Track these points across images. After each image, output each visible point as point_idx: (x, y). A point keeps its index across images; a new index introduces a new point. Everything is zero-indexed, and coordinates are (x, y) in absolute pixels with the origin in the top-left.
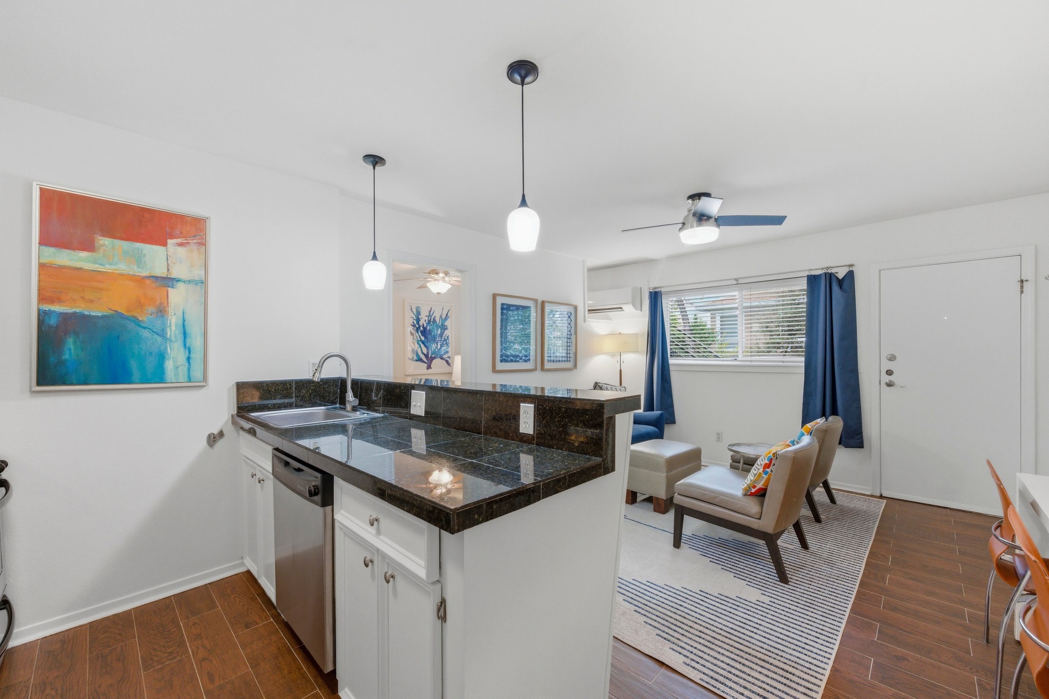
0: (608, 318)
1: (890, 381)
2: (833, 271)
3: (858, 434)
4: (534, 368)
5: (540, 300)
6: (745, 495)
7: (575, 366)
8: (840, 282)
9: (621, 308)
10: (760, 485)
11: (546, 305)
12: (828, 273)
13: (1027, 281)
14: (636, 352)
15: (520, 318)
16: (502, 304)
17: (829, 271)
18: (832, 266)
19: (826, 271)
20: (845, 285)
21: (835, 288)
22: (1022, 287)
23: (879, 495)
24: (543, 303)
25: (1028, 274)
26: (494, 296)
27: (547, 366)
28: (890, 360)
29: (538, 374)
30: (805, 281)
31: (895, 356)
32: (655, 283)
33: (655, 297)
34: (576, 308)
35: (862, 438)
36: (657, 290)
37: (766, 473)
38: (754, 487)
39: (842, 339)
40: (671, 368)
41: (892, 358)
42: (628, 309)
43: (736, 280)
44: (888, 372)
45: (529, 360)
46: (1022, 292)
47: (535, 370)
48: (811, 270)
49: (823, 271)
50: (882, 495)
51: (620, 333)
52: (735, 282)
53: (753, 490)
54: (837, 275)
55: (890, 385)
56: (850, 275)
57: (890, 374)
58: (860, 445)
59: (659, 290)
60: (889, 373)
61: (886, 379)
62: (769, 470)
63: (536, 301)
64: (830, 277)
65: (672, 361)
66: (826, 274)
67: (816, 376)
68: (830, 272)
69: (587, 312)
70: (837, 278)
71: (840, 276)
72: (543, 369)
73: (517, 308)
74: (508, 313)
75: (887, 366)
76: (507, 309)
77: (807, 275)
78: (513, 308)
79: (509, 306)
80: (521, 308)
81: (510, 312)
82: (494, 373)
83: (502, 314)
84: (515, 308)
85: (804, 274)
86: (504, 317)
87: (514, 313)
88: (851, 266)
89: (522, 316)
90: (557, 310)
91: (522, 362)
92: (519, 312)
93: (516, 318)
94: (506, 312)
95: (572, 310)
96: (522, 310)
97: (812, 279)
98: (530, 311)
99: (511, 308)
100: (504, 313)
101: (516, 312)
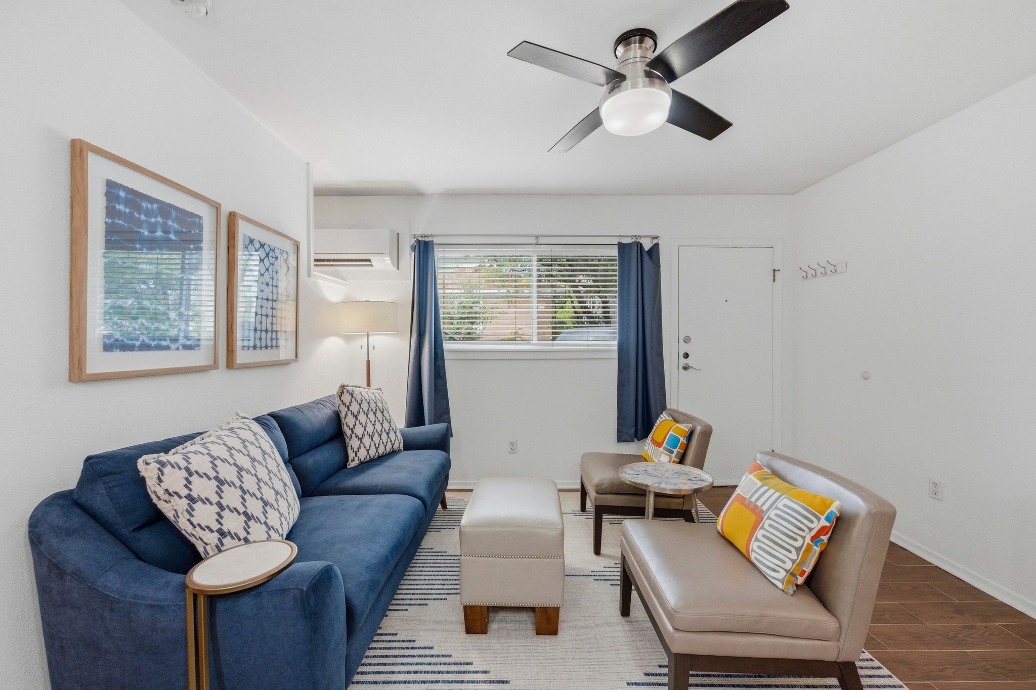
1: (687, 364)
2: (640, 241)
4: (209, 364)
5: (226, 209)
7: (295, 358)
8: (648, 254)
9: (369, 261)
11: (239, 224)
13: (779, 270)
15: (172, 237)
16: (110, 185)
17: (638, 240)
18: (640, 235)
19: (636, 240)
22: (774, 277)
24: (233, 218)
25: (778, 264)
26: (78, 149)
27: (240, 356)
28: (686, 342)
29: (221, 376)
30: (615, 248)
31: (690, 339)
32: (421, 229)
33: (423, 250)
34: (297, 246)
36: (427, 240)
40: (447, 356)
41: (687, 340)
43: (537, 237)
44: (685, 355)
45: (198, 344)
46: (774, 281)
47: (215, 366)
48: (620, 236)
49: (633, 240)
51: (368, 301)
52: (533, 241)
54: (644, 245)
55: (685, 368)
56: (656, 247)
57: (686, 357)
59: (430, 239)
61: (683, 361)
63: (217, 207)
64: (640, 247)
65: (447, 346)
66: (636, 243)
67: (629, 361)
69: (313, 263)
70: (644, 250)
71: (647, 247)
72: (230, 363)
73: (165, 209)
74: (131, 214)
75: (684, 348)
76: (127, 203)
77: (618, 242)
78: (149, 206)
79: (135, 198)
80: (174, 213)
81: (140, 214)
82: (71, 383)
83: (110, 212)
84: (155, 206)
85: (615, 241)
86: (121, 222)
87: (153, 220)
88: (656, 238)
89: (177, 233)
90: (263, 241)
91: (177, 349)
92: (170, 223)
93: (159, 234)
94: (127, 210)
95: (288, 247)
96: (177, 220)
97: (622, 247)
98: (200, 227)
99: (144, 205)
100: (120, 211)
101: (160, 219)
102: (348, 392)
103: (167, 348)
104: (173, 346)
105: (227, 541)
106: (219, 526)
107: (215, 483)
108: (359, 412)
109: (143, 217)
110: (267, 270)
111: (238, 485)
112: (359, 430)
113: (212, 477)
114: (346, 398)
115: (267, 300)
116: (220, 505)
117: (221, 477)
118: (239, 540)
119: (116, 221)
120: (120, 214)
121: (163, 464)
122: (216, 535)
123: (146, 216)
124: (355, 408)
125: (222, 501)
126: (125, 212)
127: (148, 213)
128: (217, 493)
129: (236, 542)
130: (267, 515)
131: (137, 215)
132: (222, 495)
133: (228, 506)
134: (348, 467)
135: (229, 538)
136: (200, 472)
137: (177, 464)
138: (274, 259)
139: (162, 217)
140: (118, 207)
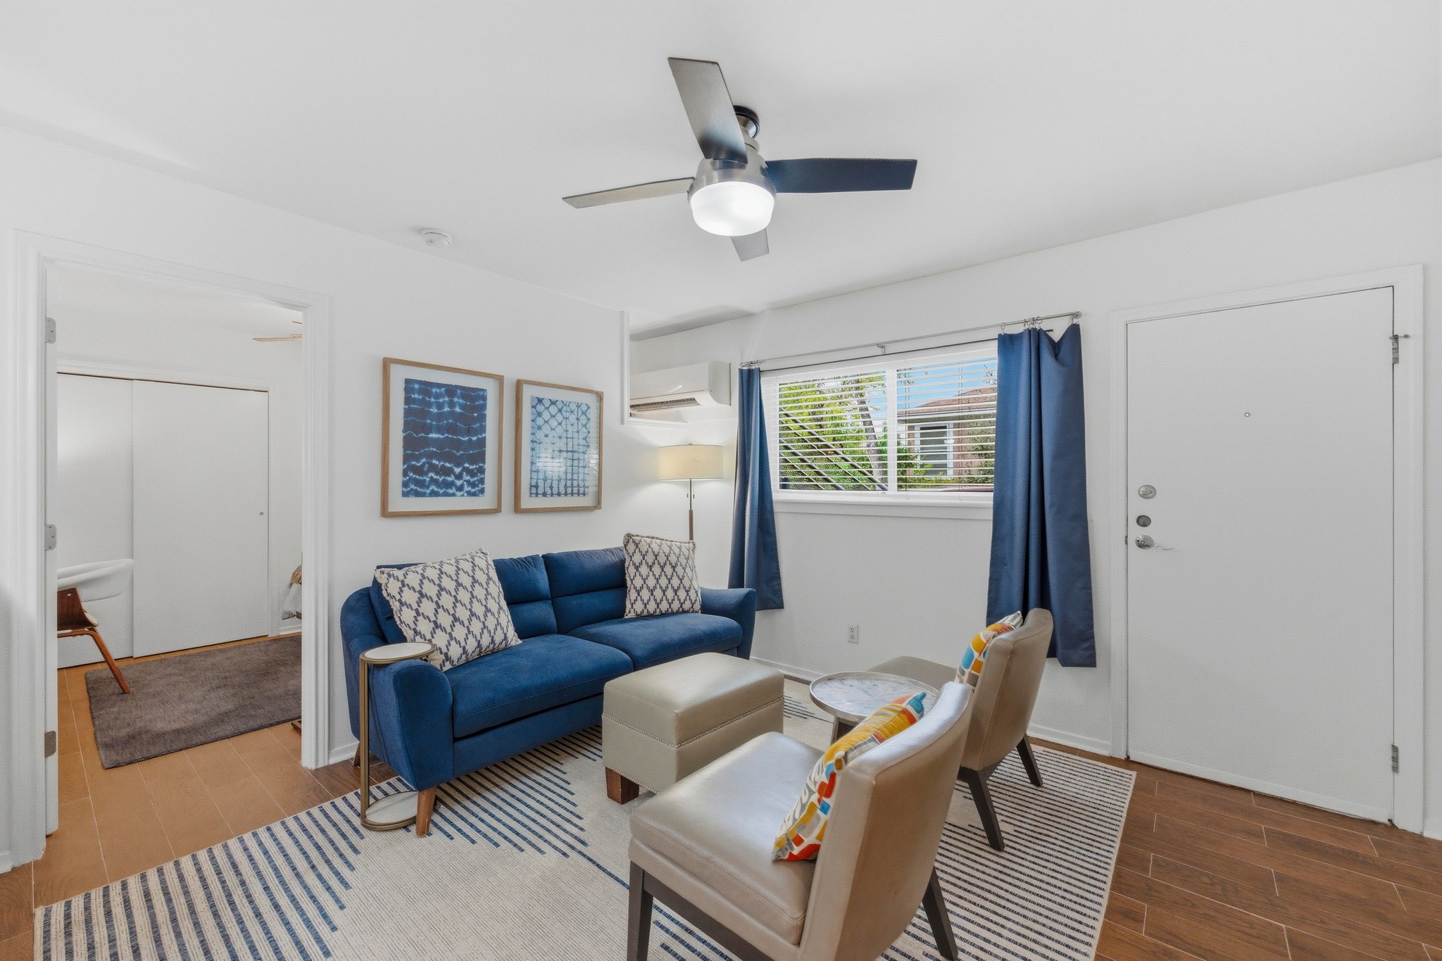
0: (679, 418)
1: (1146, 538)
2: (1044, 326)
3: (1085, 640)
4: (495, 507)
5: (511, 376)
6: (777, 861)
7: (598, 505)
8: (1056, 347)
9: (694, 400)
10: (809, 840)
11: (526, 388)
12: (1035, 329)
13: (1406, 336)
14: (719, 477)
15: (458, 409)
16: (408, 381)
17: (1037, 326)
18: (1042, 316)
19: (1032, 326)
20: (1065, 352)
21: (1047, 358)
22: (1396, 350)
23: (1123, 757)
24: (519, 385)
25: (1408, 323)
26: (387, 364)
27: (527, 502)
28: (1145, 496)
29: (507, 519)
30: (994, 346)
31: (1155, 491)
32: (751, 355)
33: (749, 379)
34: (600, 397)
35: (1092, 648)
36: (753, 367)
37: (825, 809)
38: (798, 841)
39: (1057, 456)
40: (776, 508)
41: (1149, 493)
42: (705, 399)
43: (880, 346)
44: (1141, 521)
45: (482, 491)
46: (1396, 360)
47: (497, 510)
48: (1006, 325)
49: (1026, 327)
50: (1128, 757)
51: (691, 444)
53: (796, 850)
54: (1050, 334)
55: (1143, 544)
56: (1074, 332)
57: (1144, 525)
58: (1090, 661)
59: (756, 366)
60: (1143, 521)
61: (1137, 532)
62: (829, 801)
63: (500, 379)
64: (1037, 337)
65: (778, 494)
66: (1029, 331)
67: (1013, 527)
68: (1038, 328)
69: (627, 410)
70: (1051, 340)
71: (1056, 336)
72: (517, 509)
73: (451, 390)
74: (423, 399)
75: (1140, 507)
76: (420, 392)
77: (1000, 335)
78: (438, 391)
79: (426, 387)
80: (459, 392)
81: (430, 397)
82: (384, 518)
83: (408, 400)
84: (443, 389)
85: (995, 334)
86: (415, 406)
87: (441, 400)
88: (1076, 315)
89: (462, 407)
90: (554, 399)
91: (463, 495)
92: (456, 400)
93: (446, 409)
94: (420, 397)
95: (590, 400)
96: (463, 397)
97: (1007, 342)
98: (484, 398)
99: (434, 390)
100: (415, 399)
101: (447, 399)
102: (634, 542)
103: (453, 495)
104: (458, 493)
105: (418, 638)
106: (415, 626)
107: (417, 595)
108: (641, 563)
109: (433, 400)
110: (560, 424)
111: (434, 600)
112: (638, 582)
113: (417, 590)
114: (631, 547)
115: (560, 451)
116: (417, 611)
117: (424, 591)
118: (425, 640)
119: (412, 406)
120: (414, 401)
121: (389, 575)
122: (412, 632)
123: (435, 399)
124: (637, 558)
125: (419, 609)
126: (419, 399)
127: (437, 396)
128: (417, 602)
129: (423, 640)
130: (454, 629)
131: (428, 399)
132: (421, 605)
133: (423, 614)
134: (626, 617)
135: (419, 636)
136: (410, 585)
137: (397, 577)
138: (569, 413)
139: (448, 397)
140: (413, 396)
